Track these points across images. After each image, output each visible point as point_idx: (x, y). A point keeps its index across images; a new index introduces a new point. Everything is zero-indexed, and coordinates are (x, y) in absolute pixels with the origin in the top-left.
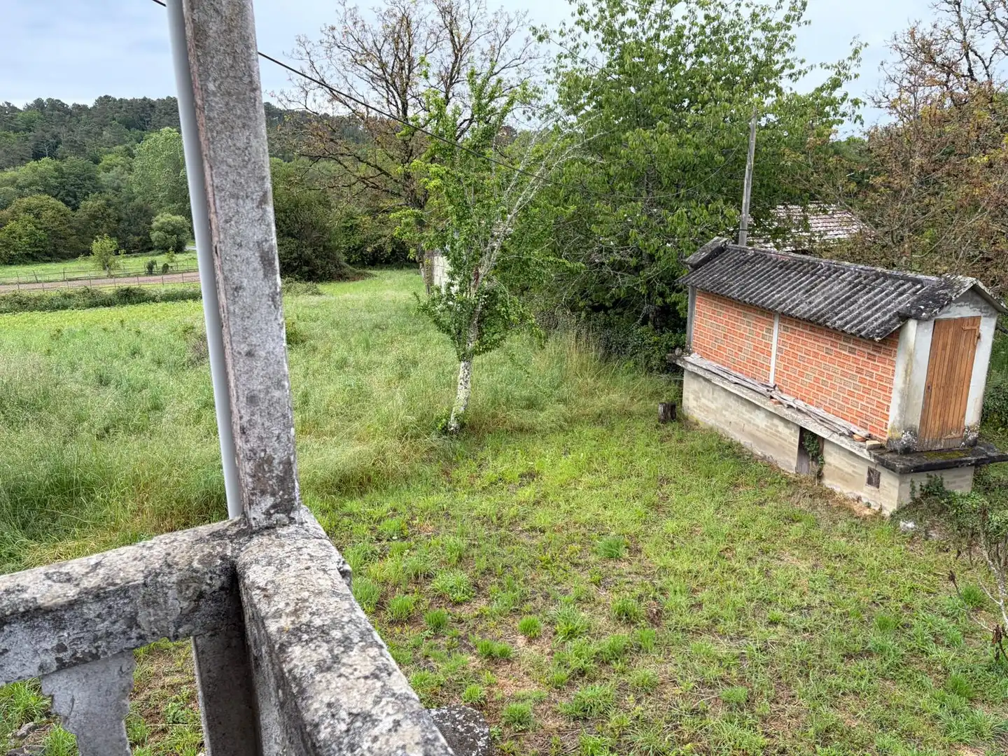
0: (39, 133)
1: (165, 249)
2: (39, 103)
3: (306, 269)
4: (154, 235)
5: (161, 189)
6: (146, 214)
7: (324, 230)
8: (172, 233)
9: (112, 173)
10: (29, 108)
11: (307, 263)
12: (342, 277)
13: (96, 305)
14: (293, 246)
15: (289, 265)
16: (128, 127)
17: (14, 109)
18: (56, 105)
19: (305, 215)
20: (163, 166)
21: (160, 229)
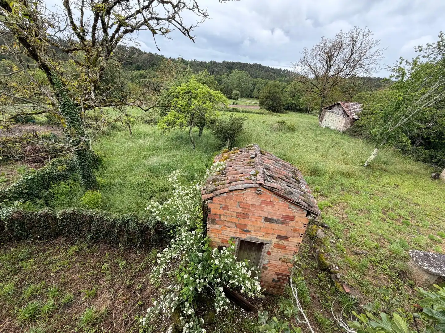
0: (211, 69)
1: (234, 99)
2: (211, 62)
3: (273, 109)
4: (232, 95)
5: (235, 84)
6: (231, 90)
7: (281, 100)
8: (236, 95)
9: (225, 80)
10: (209, 63)
11: (274, 107)
12: (281, 112)
13: (227, 111)
14: (272, 103)
15: (270, 107)
16: (228, 69)
17: (206, 63)
18: (214, 62)
19: (277, 96)
20: (237, 79)
21: (234, 94)
